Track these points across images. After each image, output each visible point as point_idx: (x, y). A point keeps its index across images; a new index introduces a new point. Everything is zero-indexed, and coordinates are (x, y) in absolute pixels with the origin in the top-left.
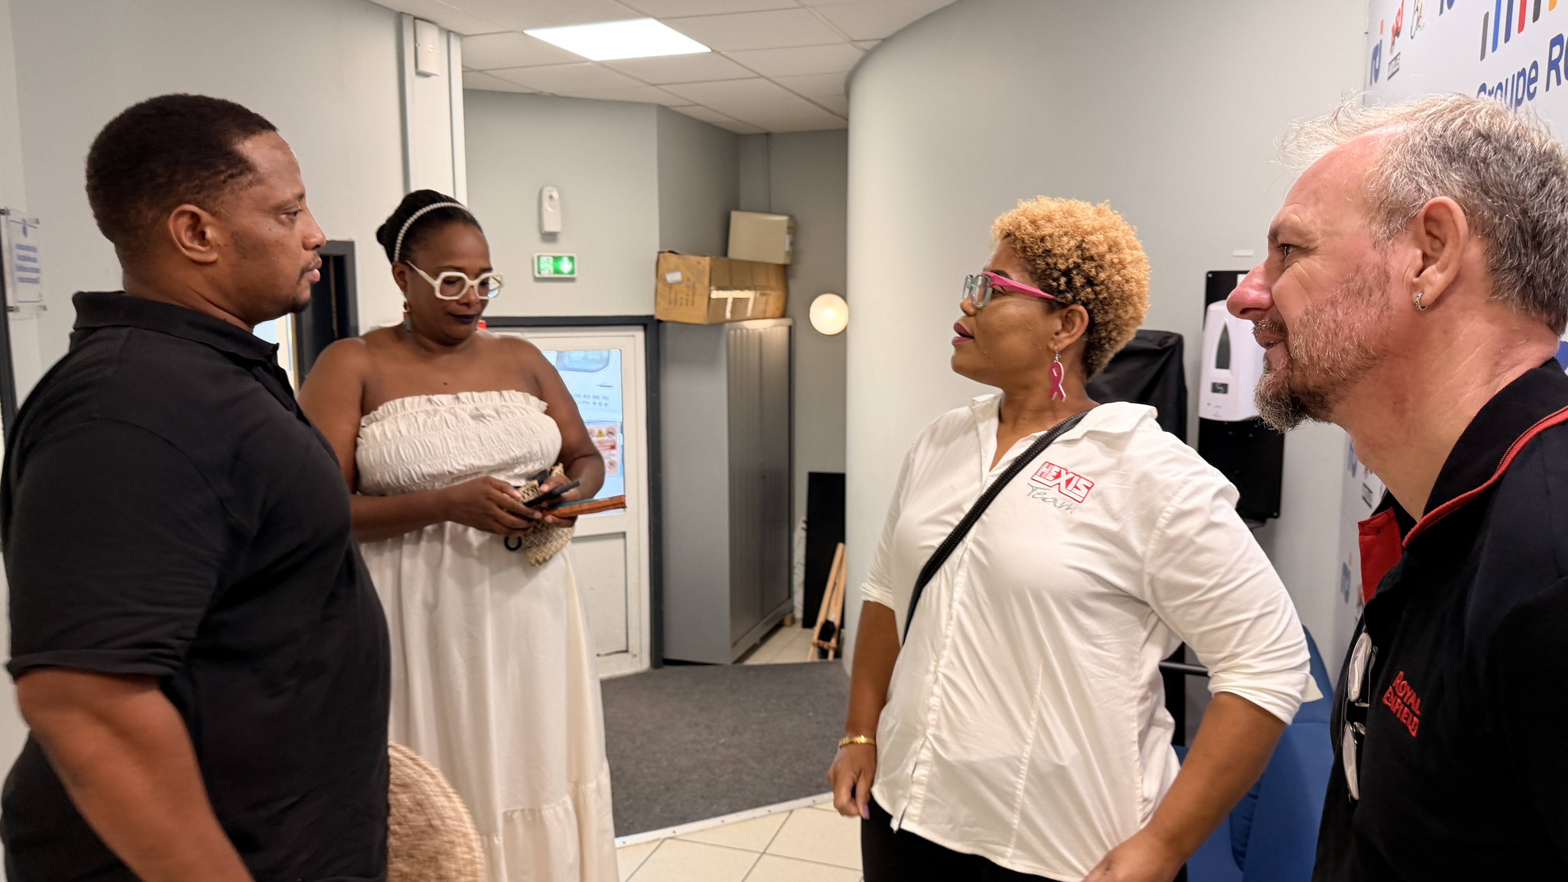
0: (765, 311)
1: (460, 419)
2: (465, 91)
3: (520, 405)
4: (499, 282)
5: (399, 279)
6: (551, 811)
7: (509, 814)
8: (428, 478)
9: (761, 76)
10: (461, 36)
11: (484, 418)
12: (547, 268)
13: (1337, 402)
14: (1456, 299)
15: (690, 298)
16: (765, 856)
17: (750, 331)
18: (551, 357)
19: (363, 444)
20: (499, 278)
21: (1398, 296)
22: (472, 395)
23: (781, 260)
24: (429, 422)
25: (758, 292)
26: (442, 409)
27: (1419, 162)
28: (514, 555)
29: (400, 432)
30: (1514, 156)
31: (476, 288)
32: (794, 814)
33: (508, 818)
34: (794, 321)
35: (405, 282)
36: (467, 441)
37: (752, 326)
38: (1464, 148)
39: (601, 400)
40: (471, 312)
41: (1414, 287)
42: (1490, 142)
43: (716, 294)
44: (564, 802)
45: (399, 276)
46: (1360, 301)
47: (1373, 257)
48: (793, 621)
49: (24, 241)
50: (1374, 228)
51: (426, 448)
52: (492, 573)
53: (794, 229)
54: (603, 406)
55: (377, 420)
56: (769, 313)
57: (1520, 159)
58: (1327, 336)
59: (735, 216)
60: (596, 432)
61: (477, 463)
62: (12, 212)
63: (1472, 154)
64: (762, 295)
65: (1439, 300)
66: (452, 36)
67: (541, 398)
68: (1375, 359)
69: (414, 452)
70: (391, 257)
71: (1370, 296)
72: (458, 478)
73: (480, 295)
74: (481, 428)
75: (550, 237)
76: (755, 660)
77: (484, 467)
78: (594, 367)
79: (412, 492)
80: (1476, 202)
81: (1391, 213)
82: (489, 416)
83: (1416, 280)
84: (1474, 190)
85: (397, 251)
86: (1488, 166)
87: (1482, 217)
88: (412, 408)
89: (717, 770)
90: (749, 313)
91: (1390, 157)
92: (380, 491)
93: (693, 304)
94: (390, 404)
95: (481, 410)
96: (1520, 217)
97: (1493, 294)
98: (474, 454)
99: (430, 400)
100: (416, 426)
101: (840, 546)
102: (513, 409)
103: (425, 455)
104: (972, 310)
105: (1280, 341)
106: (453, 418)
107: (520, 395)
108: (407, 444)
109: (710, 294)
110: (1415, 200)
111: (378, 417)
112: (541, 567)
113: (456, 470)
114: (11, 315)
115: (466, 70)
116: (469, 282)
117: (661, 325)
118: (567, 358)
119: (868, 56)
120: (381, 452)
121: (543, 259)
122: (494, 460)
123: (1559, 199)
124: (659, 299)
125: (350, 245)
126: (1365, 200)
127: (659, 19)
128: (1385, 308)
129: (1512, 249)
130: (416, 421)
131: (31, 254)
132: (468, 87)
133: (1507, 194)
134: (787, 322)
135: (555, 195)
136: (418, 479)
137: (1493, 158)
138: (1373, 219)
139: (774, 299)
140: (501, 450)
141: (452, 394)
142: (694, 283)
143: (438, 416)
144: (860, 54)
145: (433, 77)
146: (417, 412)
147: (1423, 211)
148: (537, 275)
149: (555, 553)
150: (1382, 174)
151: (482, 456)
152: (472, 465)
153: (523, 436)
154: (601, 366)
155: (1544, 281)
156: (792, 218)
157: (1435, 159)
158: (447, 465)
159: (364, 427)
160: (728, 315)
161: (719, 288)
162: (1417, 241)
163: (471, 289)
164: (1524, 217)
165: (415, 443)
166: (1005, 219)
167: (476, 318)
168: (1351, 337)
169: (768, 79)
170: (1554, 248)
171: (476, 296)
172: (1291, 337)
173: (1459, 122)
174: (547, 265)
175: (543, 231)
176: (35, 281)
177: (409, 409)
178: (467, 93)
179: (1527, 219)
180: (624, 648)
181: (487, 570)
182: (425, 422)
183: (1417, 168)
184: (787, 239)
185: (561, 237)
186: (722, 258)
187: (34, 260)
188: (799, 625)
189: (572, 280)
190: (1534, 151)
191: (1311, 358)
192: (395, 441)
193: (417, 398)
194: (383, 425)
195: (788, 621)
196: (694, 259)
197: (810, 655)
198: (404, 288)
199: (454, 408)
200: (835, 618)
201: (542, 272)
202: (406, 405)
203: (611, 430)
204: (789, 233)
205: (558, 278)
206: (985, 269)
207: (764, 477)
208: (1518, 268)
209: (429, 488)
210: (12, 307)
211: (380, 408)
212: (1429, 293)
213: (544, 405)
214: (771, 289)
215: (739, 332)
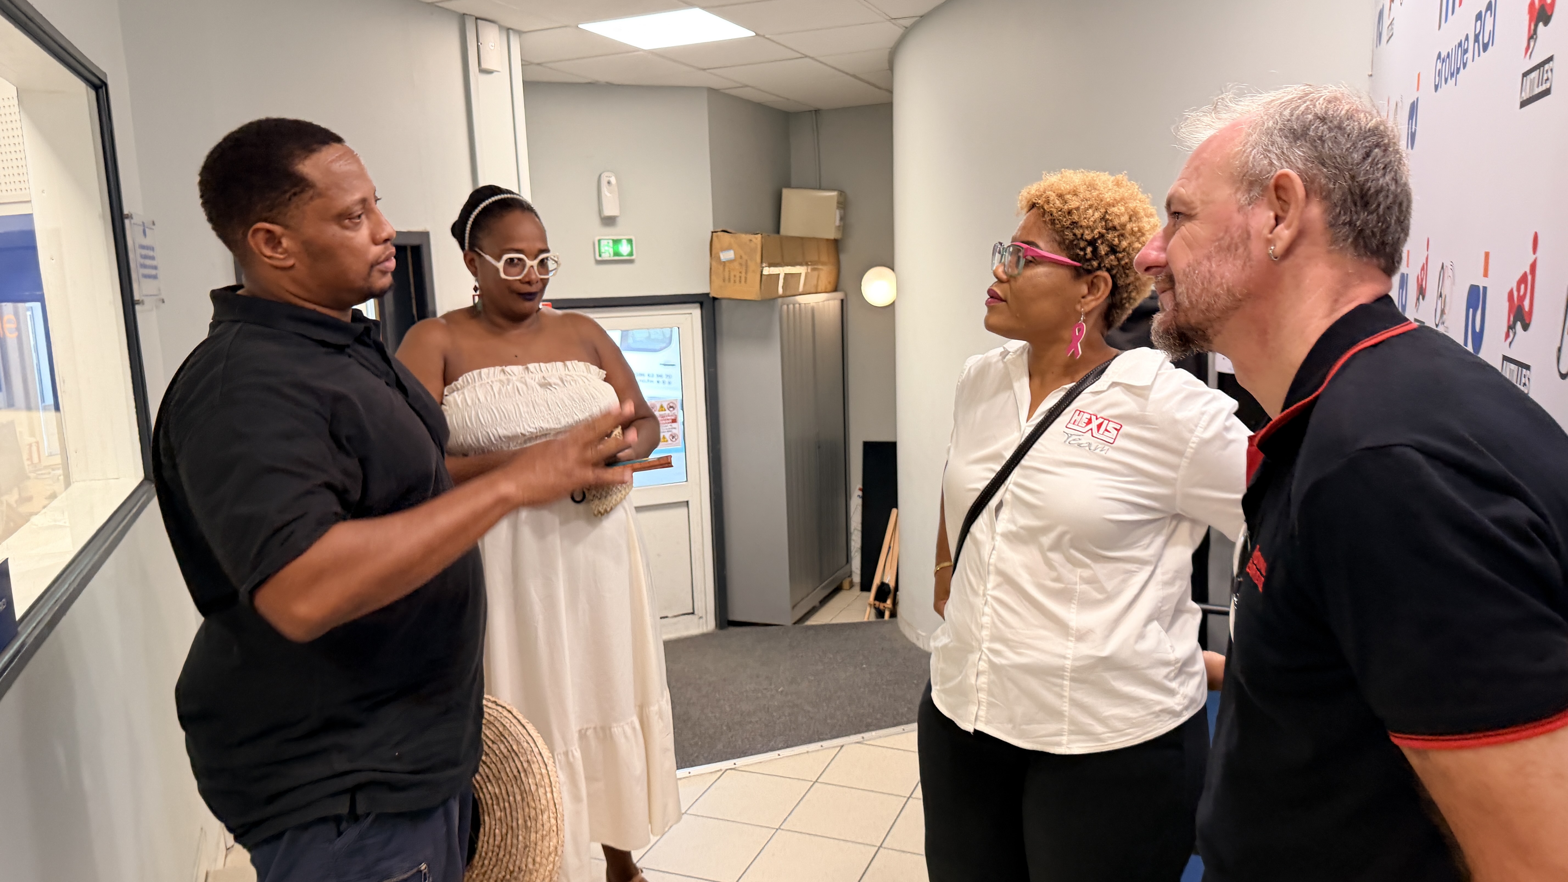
0: (817, 286)
1: (529, 387)
2: (525, 83)
3: (582, 374)
4: (556, 262)
5: (470, 266)
6: (620, 729)
7: (583, 731)
8: (504, 440)
9: (806, 56)
10: (519, 33)
11: (551, 386)
12: (607, 251)
13: (1215, 335)
14: (1302, 250)
15: (743, 275)
16: (816, 784)
17: (803, 305)
18: (615, 336)
19: (447, 410)
20: (556, 259)
21: (1257, 248)
22: (540, 365)
23: (832, 235)
24: (504, 390)
25: (810, 267)
26: (514, 378)
27: (1271, 141)
28: (581, 507)
29: (479, 399)
30: (1345, 133)
31: (536, 268)
32: (844, 748)
33: (582, 735)
34: (846, 295)
35: (476, 268)
36: (536, 406)
37: (805, 300)
38: (1306, 129)
39: (664, 378)
40: (533, 289)
41: (1269, 242)
42: (1326, 123)
43: (767, 271)
44: (632, 722)
45: (470, 263)
46: (1228, 255)
47: (1238, 219)
48: (852, 585)
49: (146, 242)
50: (1239, 195)
51: (502, 414)
52: (562, 523)
53: (843, 204)
54: (667, 385)
55: (458, 389)
56: (821, 287)
57: (1348, 135)
58: (1203, 284)
59: (786, 192)
60: (658, 406)
61: (545, 425)
62: (134, 216)
63: (1311, 133)
64: (813, 270)
65: (1289, 251)
66: (511, 32)
67: (601, 367)
68: (1240, 300)
69: (492, 418)
70: (462, 247)
71: (1236, 250)
72: (530, 439)
73: (540, 274)
74: (548, 394)
75: (609, 221)
76: (816, 620)
77: (551, 429)
78: (658, 347)
79: (490, 452)
80: (1314, 172)
81: (1251, 184)
82: (555, 384)
83: (1270, 236)
84: (1313, 162)
85: (467, 241)
86: (1323, 142)
87: (1320, 183)
88: (488, 378)
89: (775, 714)
90: (801, 289)
91: (1250, 139)
92: (464, 454)
93: (746, 282)
94: (469, 375)
95: (548, 379)
96: (1350, 182)
97: (1331, 245)
98: (543, 418)
99: (503, 371)
100: (492, 394)
101: (894, 511)
102: (576, 377)
103: (501, 420)
104: (1004, 277)
105: (1169, 289)
106: (524, 387)
107: (581, 364)
108: (485, 410)
109: (762, 272)
110: (1269, 173)
111: (459, 386)
112: (603, 517)
113: (528, 432)
114: (137, 307)
115: (525, 64)
116: (529, 263)
117: (717, 302)
118: (631, 339)
119: (907, 32)
120: (463, 417)
121: (602, 242)
122: (560, 423)
123: (1381, 166)
124: (713, 277)
125: (426, 235)
126: (1232, 174)
127: (704, 8)
128: (1248, 260)
129: (1345, 209)
130: (492, 389)
131: (151, 253)
132: (528, 79)
133: (1339, 164)
134: (839, 295)
135: (613, 180)
136: (496, 440)
137: (1327, 136)
138: (1238, 189)
139: (825, 274)
140: (566, 414)
141: (522, 365)
142: (747, 261)
143: (511, 385)
144: (899, 31)
145: (495, 73)
146: (492, 382)
147: (1272, 181)
148: (598, 258)
149: (616, 505)
150: (1244, 152)
151: (550, 420)
152: (541, 427)
153: (584, 402)
154: (664, 345)
155: (1372, 232)
156: (842, 193)
157: (1284, 139)
158: (520, 429)
159: (446, 395)
160: (780, 291)
161: (771, 265)
162: (1271, 206)
163: (531, 268)
164: (1353, 182)
165: (492, 409)
166: (1032, 190)
167: (539, 295)
168: (1222, 284)
169: (812, 58)
170: (1379, 205)
171: (536, 275)
172: (1177, 285)
173: (1302, 108)
174: (607, 248)
175: (602, 216)
176: (155, 277)
177: (486, 379)
178: (528, 85)
179: (1356, 184)
180: (691, 611)
181: (557, 521)
182: (500, 389)
183: (1270, 146)
184: (838, 214)
185: (620, 221)
186: (776, 236)
187: (153, 258)
188: (857, 588)
189: (631, 261)
190: (1360, 129)
191: (1191, 302)
192: (474, 407)
193: (492, 369)
194: (463, 393)
195: (846, 584)
196: (745, 237)
197: (868, 615)
198: (475, 274)
199: (524, 377)
200: (890, 580)
201: (603, 255)
202: (483, 375)
203: (671, 405)
204: (838, 208)
205: (618, 260)
206: (1014, 239)
207: (819, 447)
208: (1350, 223)
209: (505, 448)
210: (139, 300)
211: (460, 379)
212: (1279, 247)
213: (603, 373)
214: (823, 264)
215: (791, 306)
